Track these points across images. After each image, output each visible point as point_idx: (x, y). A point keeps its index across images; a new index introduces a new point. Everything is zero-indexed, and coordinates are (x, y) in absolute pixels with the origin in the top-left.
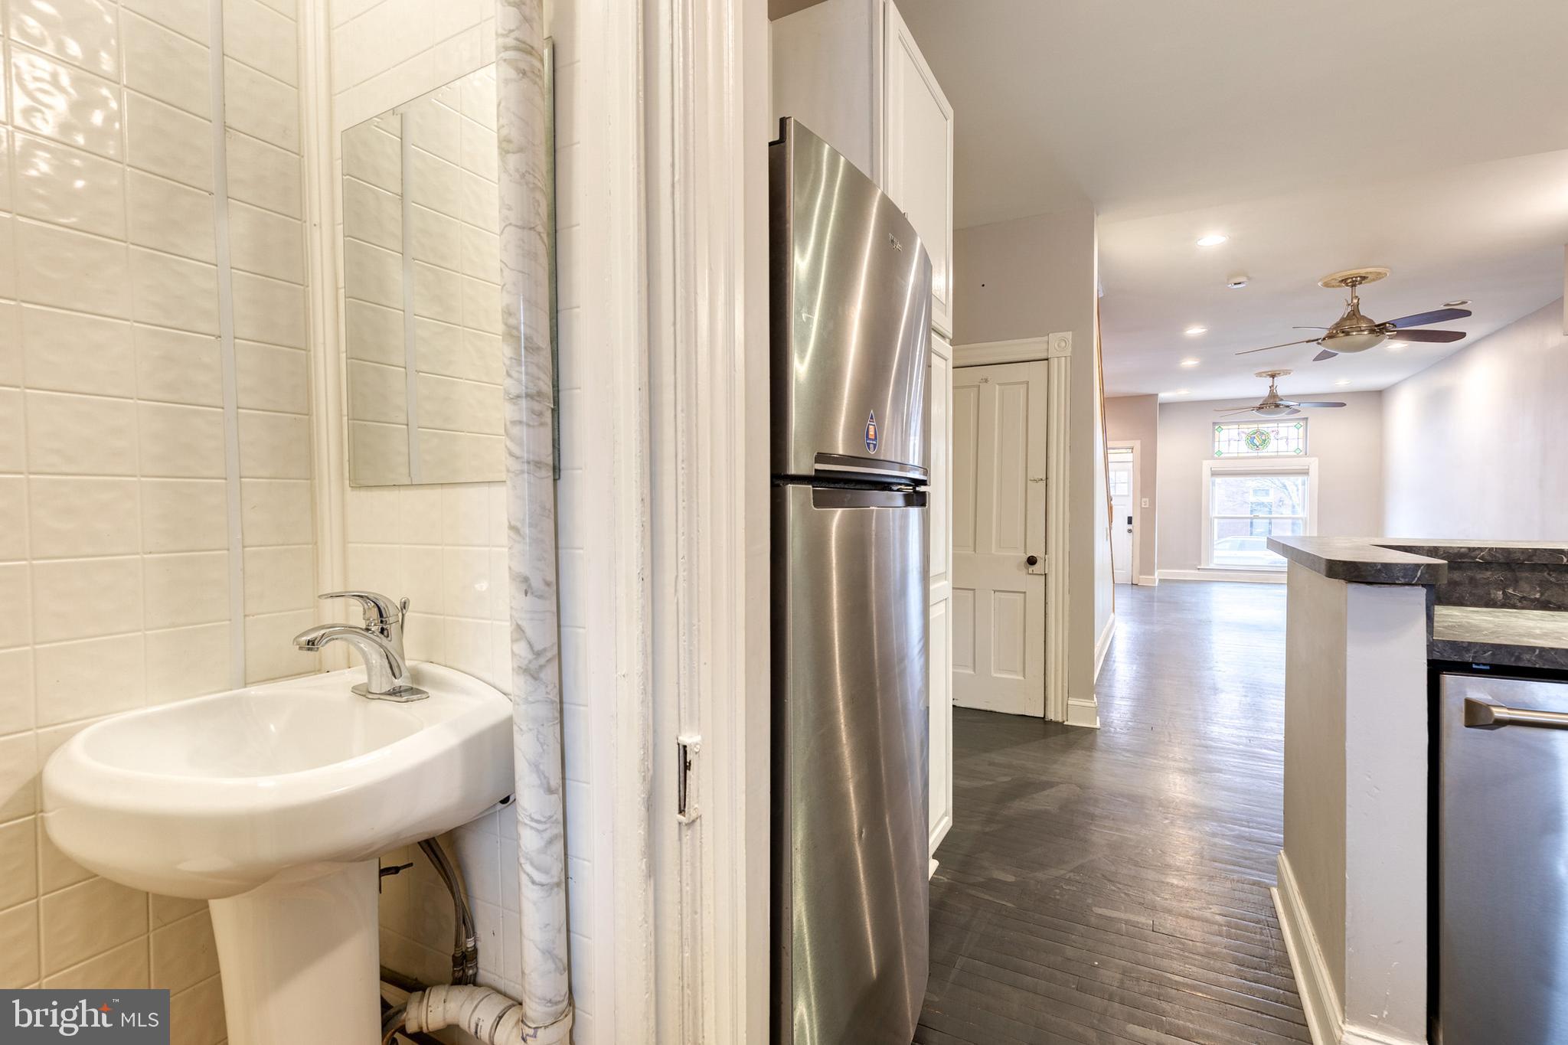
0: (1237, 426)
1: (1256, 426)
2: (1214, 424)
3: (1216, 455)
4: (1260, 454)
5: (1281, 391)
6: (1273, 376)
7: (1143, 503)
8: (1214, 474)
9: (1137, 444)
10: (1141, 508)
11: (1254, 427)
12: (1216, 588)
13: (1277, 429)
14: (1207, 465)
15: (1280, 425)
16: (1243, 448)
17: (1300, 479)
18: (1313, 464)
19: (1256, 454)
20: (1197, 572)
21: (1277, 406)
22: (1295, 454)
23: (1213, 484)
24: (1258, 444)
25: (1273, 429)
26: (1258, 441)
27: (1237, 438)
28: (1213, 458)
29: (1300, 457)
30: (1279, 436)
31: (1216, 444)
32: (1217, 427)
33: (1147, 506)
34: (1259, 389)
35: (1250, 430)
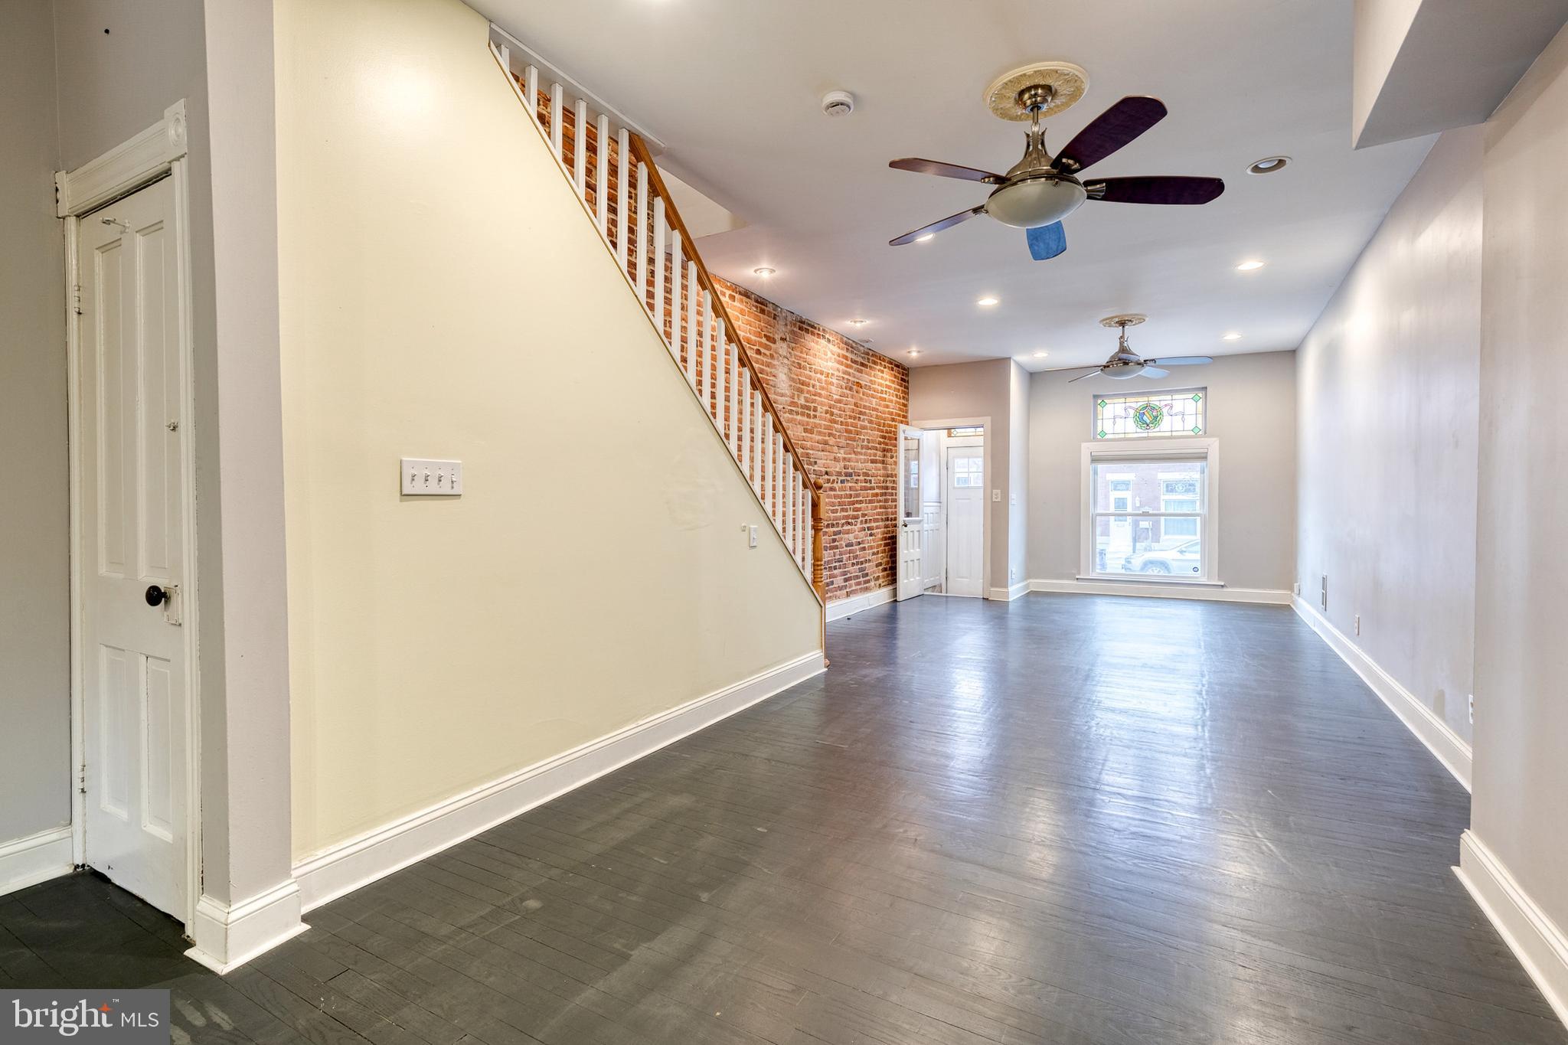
0: (1123, 400)
1: (1146, 399)
2: (1096, 397)
3: (1099, 437)
4: (1151, 435)
6: (1122, 324)
7: (994, 496)
8: (1095, 460)
9: (987, 420)
10: (993, 502)
11: (1142, 401)
12: (1099, 601)
13: (1170, 402)
14: (1087, 449)
15: (1175, 397)
16: (1130, 427)
17: (1198, 465)
18: (1213, 446)
19: (1145, 435)
20: (1075, 582)
21: (1126, 363)
22: (1192, 433)
23: (1095, 473)
24: (1148, 422)
25: (1166, 403)
26: (1148, 417)
27: (1123, 414)
28: (1095, 439)
29: (1200, 437)
30: (1174, 411)
31: (1099, 423)
32: (1099, 401)
33: (999, 500)
35: (1139, 404)
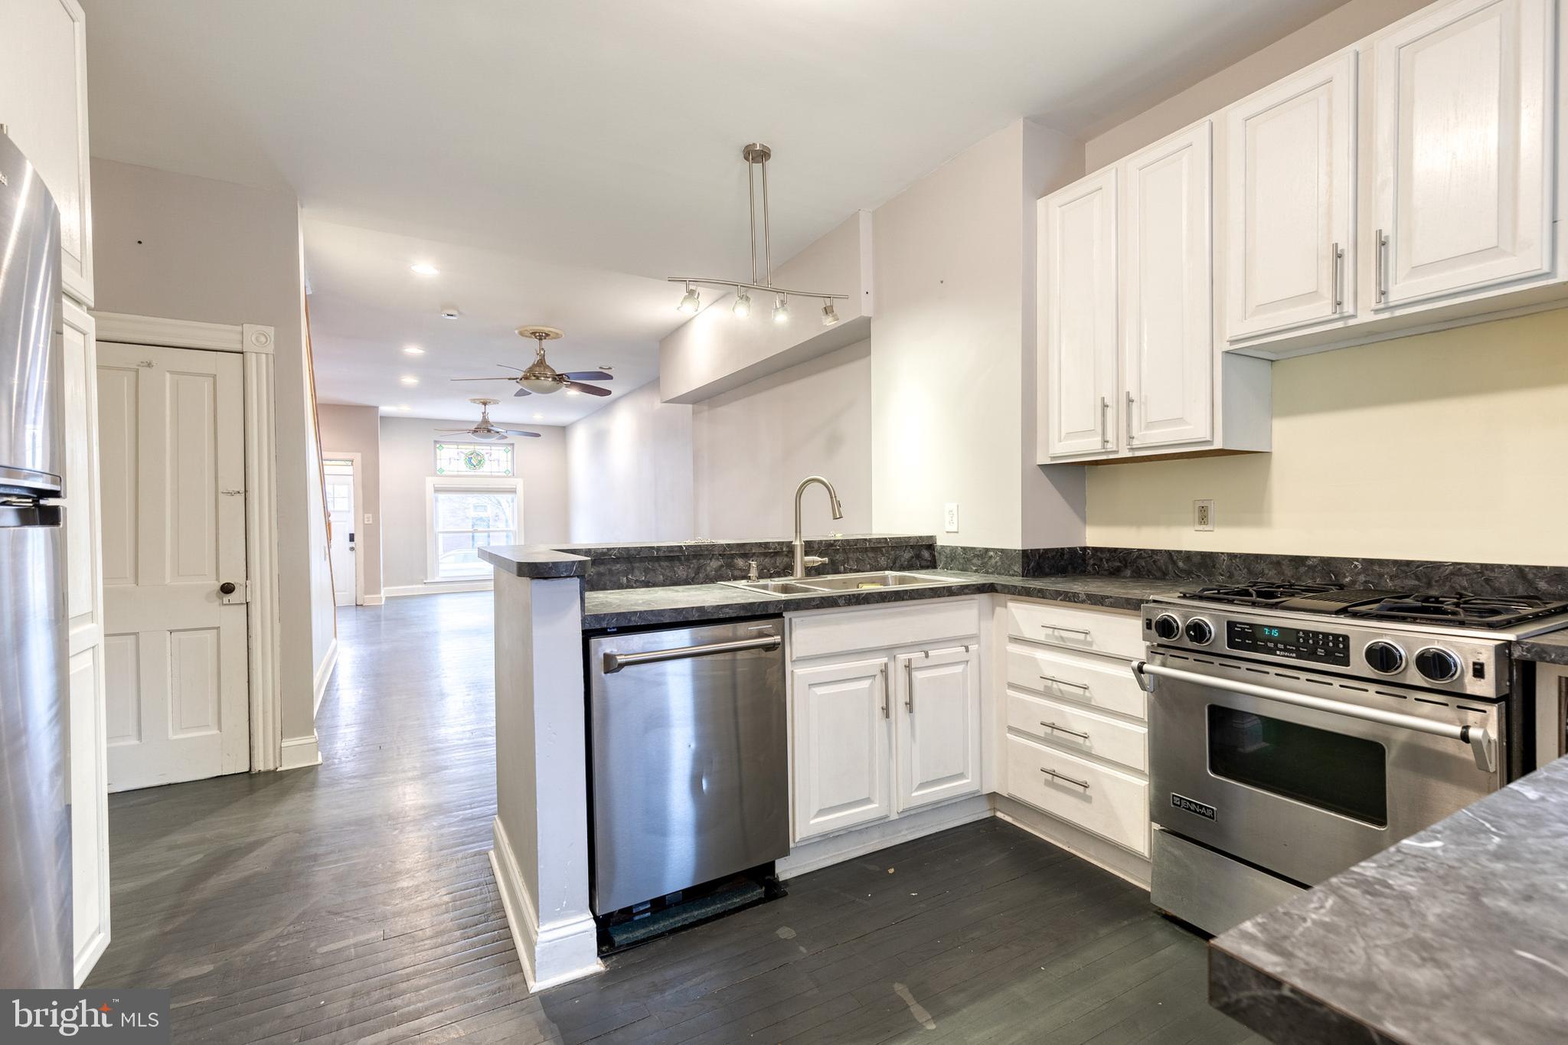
0: (456, 447)
1: (472, 447)
2: (436, 442)
3: (438, 473)
4: (477, 474)
5: (491, 418)
6: (485, 404)
7: (366, 519)
8: (437, 490)
9: (358, 457)
10: (364, 524)
11: (471, 448)
12: (443, 600)
13: (489, 451)
14: (430, 482)
15: (492, 448)
16: (461, 467)
17: (510, 496)
18: (519, 484)
19: (473, 473)
20: (424, 586)
21: (489, 431)
22: (505, 474)
23: (437, 500)
24: (475, 464)
25: (487, 451)
26: (474, 461)
27: (457, 457)
28: (435, 474)
29: (510, 477)
30: (492, 458)
31: (438, 461)
32: (438, 446)
33: (371, 522)
34: (474, 414)
35: (468, 451)
